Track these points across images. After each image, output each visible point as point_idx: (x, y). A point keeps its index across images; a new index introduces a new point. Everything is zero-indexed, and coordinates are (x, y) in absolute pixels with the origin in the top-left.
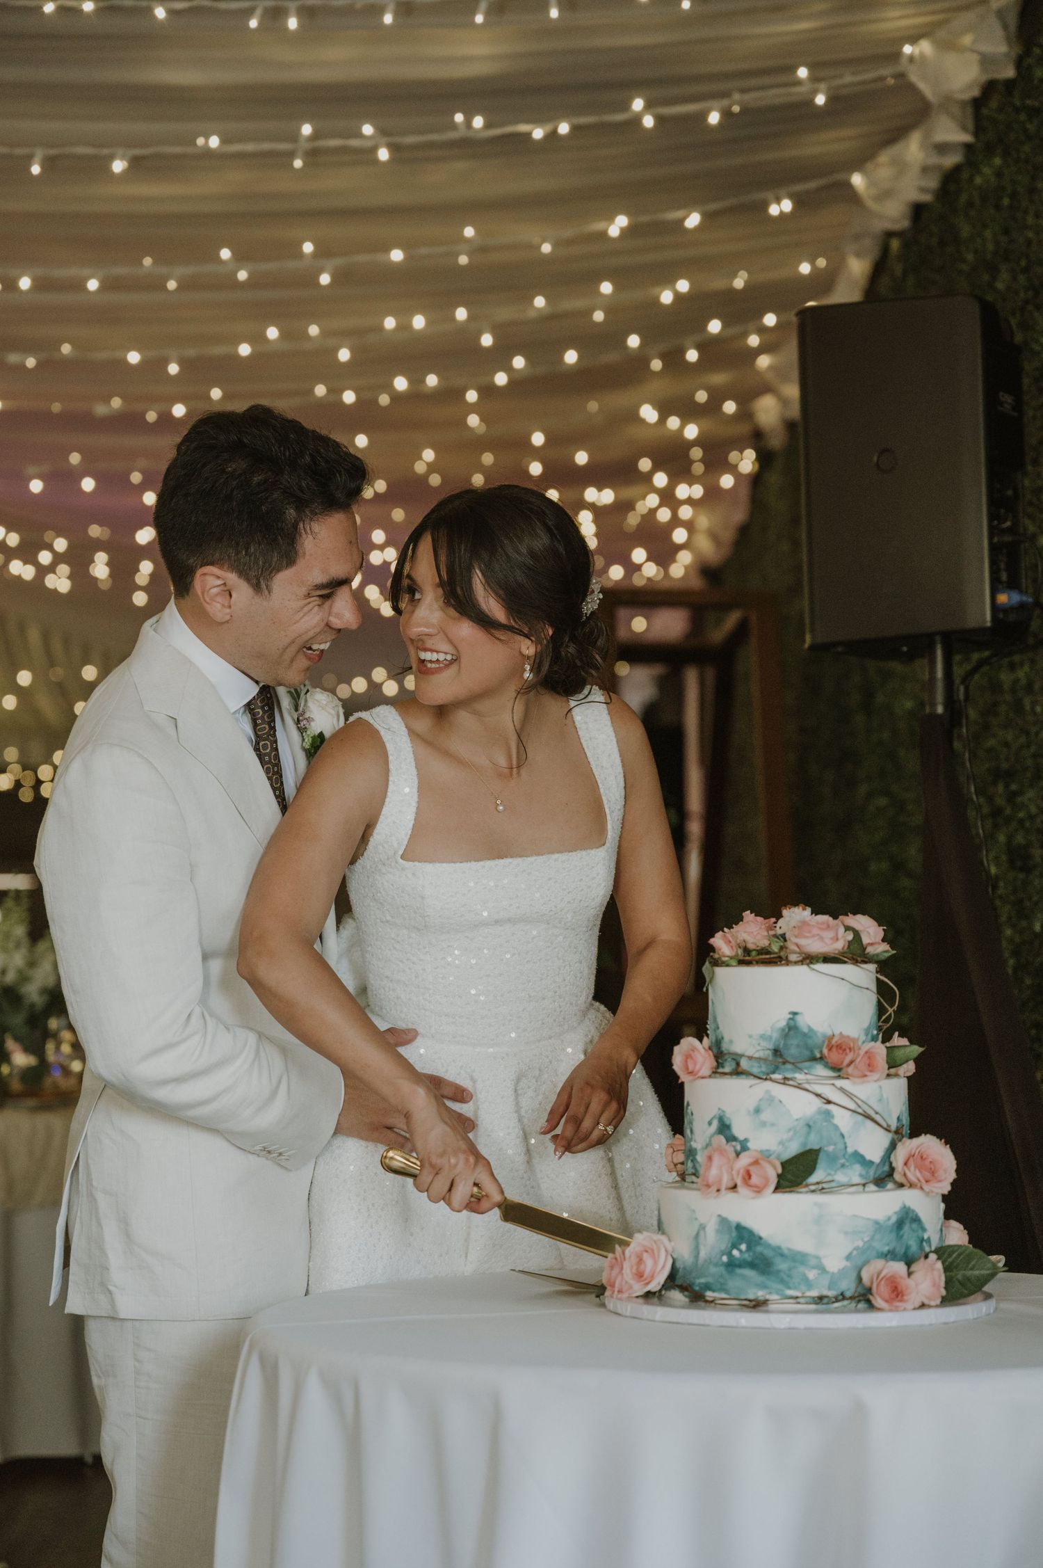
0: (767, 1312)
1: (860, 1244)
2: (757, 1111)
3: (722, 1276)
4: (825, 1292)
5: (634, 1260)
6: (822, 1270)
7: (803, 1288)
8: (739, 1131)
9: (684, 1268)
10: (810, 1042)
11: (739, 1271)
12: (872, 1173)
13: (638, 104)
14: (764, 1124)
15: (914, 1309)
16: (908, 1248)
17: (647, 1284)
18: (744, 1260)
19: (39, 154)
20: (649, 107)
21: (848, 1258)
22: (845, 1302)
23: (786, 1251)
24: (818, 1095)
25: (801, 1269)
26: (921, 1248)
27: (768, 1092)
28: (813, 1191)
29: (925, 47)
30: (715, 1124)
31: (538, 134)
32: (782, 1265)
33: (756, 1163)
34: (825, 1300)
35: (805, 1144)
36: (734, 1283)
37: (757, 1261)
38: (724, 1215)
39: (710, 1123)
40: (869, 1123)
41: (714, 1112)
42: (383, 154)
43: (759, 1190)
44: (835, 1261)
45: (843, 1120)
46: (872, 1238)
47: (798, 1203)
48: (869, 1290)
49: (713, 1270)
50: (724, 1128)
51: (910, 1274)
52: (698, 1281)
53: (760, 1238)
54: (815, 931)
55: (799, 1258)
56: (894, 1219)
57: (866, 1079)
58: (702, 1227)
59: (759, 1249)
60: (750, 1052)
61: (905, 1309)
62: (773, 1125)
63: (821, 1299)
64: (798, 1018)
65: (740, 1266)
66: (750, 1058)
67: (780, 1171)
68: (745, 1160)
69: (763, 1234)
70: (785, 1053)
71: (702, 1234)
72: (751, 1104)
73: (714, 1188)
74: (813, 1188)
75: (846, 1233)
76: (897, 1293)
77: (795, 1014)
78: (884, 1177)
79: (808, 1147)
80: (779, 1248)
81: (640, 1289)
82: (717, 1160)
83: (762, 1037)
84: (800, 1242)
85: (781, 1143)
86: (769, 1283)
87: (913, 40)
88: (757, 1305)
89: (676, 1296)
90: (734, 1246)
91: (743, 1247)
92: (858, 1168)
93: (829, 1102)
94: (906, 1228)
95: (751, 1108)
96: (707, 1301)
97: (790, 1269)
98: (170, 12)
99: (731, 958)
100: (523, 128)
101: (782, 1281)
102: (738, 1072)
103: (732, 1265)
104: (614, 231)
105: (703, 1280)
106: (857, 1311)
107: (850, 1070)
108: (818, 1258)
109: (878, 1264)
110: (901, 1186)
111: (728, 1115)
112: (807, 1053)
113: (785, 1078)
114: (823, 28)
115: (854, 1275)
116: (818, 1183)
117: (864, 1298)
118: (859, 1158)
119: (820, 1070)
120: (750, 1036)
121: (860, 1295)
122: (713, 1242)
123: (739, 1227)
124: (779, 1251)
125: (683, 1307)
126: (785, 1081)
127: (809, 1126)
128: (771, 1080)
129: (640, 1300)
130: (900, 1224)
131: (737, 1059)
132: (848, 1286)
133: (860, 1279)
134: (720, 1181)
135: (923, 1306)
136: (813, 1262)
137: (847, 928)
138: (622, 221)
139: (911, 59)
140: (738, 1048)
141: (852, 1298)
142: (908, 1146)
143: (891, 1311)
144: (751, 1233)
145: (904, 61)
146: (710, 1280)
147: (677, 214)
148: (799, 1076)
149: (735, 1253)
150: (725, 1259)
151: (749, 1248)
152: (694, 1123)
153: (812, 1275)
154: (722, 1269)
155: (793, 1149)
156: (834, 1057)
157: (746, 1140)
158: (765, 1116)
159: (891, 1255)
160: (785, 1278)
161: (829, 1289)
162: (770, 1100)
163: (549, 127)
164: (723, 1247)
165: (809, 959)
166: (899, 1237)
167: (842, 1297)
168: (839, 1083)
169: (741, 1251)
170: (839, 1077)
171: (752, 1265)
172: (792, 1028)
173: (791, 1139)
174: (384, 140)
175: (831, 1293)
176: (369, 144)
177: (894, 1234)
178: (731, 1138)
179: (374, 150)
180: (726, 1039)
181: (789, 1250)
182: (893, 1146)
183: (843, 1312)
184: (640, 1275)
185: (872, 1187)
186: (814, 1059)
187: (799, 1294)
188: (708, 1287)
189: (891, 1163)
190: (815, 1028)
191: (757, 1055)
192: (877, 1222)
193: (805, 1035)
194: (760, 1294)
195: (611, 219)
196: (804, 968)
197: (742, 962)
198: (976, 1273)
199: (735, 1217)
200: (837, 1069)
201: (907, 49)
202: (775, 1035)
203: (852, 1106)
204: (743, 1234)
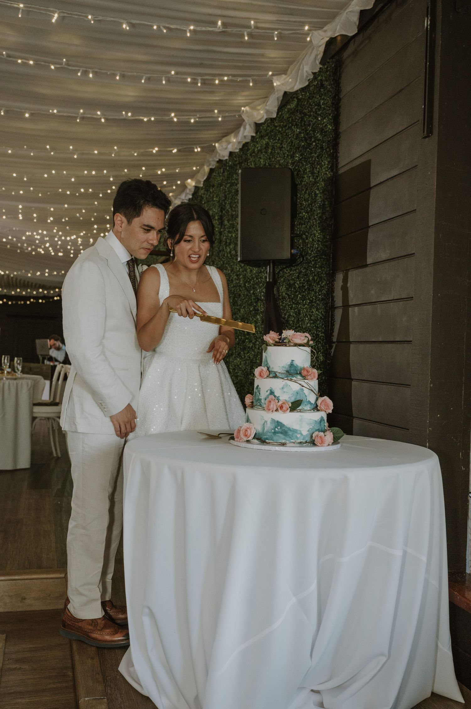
0: (286, 446)
1: (312, 427)
2: (283, 388)
3: (272, 436)
4: (302, 441)
5: (244, 431)
6: (302, 434)
7: (296, 439)
8: (277, 394)
9: (259, 433)
10: (296, 369)
11: (277, 434)
12: (312, 407)
13: (173, 115)
14: (284, 392)
15: (327, 446)
16: (322, 428)
17: (248, 438)
18: (279, 431)
19: (4, 109)
20: (175, 116)
21: (308, 431)
22: (307, 444)
23: (291, 429)
24: (300, 384)
25: (296, 434)
26: (324, 428)
27: (286, 383)
28: (298, 412)
29: (247, 108)
30: (269, 392)
31: (145, 120)
32: (290, 433)
33: (284, 403)
34: (302, 443)
35: (296, 398)
36: (275, 438)
37: (283, 432)
38: (273, 418)
39: (267, 391)
40: (312, 393)
41: (269, 388)
42: (103, 120)
43: (285, 411)
44: (305, 432)
45: (306, 391)
46: (314, 425)
47: (295, 415)
48: (314, 441)
49: (269, 434)
50: (272, 393)
51: (325, 436)
52: (263, 437)
53: (284, 425)
54: (299, 337)
55: (295, 431)
56: (319, 420)
57: (313, 380)
58: (266, 422)
59: (284, 428)
60: (279, 371)
61: (325, 446)
62: (287, 392)
63: (301, 443)
64: (294, 362)
65: (278, 433)
66: (279, 373)
67: (290, 405)
68: (280, 403)
69: (285, 424)
70: (289, 372)
71: (266, 423)
72: (281, 386)
73: (271, 411)
74: (298, 411)
75: (308, 424)
76: (322, 442)
77: (293, 361)
78: (316, 408)
79: (297, 400)
80: (290, 428)
81: (245, 439)
82: (272, 403)
83: (283, 367)
84: (296, 427)
85: (289, 398)
86: (286, 438)
87: (244, 107)
88: (283, 444)
89: (256, 441)
90: (276, 427)
91: (279, 428)
92: (309, 405)
93: (303, 386)
94: (322, 422)
95: (281, 387)
96: (267, 443)
97: (293, 434)
98: (55, 68)
99: (272, 344)
100: (141, 118)
101: (290, 437)
102: (276, 377)
103: (275, 433)
104: (154, 151)
105: (265, 437)
106: (310, 447)
107: (309, 377)
108: (300, 431)
109: (317, 433)
110: (319, 410)
111: (273, 389)
112: (296, 372)
113: (291, 379)
114: (219, 100)
115: (309, 436)
116: (299, 410)
117: (313, 443)
118: (309, 402)
119: (299, 377)
120: (279, 367)
121: (311, 442)
122: (269, 426)
123: (278, 422)
124: (289, 429)
125: (258, 444)
126: (291, 380)
127: (297, 393)
128: (287, 379)
129: (246, 442)
130: (321, 421)
131: (275, 373)
132: (308, 439)
133: (312, 437)
134: (273, 408)
135: (329, 445)
136: (299, 432)
137: (306, 337)
138: (157, 149)
139: (243, 111)
140: (275, 370)
141: (309, 442)
142: (321, 400)
143: (321, 446)
144: (281, 423)
145: (241, 111)
146: (268, 437)
147: (172, 149)
148: (294, 378)
149: (276, 429)
150: (273, 431)
151: (281, 428)
152: (261, 391)
153: (299, 436)
154: (272, 434)
155: (293, 400)
156: (304, 373)
157: (279, 396)
158: (285, 390)
159: (319, 430)
160: (291, 437)
161: (303, 440)
162: (287, 385)
163: (148, 118)
164: (272, 427)
165: (296, 345)
166: (320, 425)
167: (306, 442)
168: (306, 381)
169: (278, 429)
170: (305, 379)
171: (281, 433)
172: (292, 365)
173: (292, 397)
174: (104, 116)
175: (304, 441)
176: (99, 117)
177: (319, 425)
178: (275, 396)
179: (101, 119)
180: (271, 367)
181: (292, 428)
182: (317, 399)
183: (306, 447)
184: (246, 436)
185: (312, 411)
186: (297, 374)
187: (294, 441)
188: (267, 439)
189: (317, 404)
190: (298, 365)
191: (282, 372)
192: (316, 421)
193: (295, 367)
194: (284, 441)
195: (154, 149)
196: (295, 348)
197: (275, 345)
198: (339, 435)
199: (276, 419)
200: (304, 378)
201: (243, 108)
202: (287, 367)
203: (309, 388)
204: (279, 424)
